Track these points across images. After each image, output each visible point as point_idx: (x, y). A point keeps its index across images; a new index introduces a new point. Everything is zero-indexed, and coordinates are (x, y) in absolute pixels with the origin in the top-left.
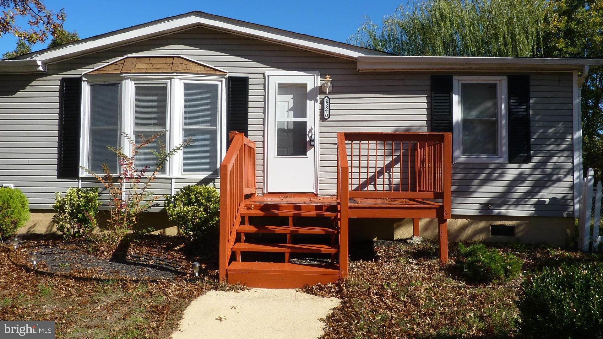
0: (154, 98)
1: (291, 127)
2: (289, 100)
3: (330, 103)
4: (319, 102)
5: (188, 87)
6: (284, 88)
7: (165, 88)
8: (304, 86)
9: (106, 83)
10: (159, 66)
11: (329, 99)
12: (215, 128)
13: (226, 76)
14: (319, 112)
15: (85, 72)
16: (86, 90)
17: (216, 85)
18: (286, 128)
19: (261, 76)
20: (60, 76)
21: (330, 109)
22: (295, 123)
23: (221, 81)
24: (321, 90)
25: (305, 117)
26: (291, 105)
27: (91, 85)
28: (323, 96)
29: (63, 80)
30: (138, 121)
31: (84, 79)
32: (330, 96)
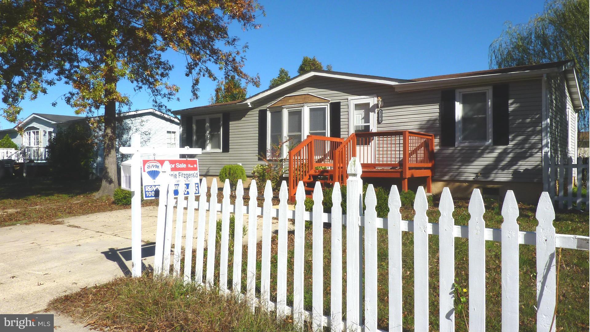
0: (297, 117)
1: (363, 129)
2: (362, 112)
3: (382, 113)
4: (376, 113)
5: (312, 110)
6: (358, 107)
7: (301, 111)
8: (368, 104)
9: (277, 111)
10: (299, 100)
11: (382, 110)
12: (325, 131)
13: (330, 103)
14: (376, 118)
15: (268, 106)
16: (269, 115)
17: (325, 108)
18: (361, 129)
19: (347, 100)
20: (258, 109)
21: (382, 117)
22: (365, 126)
23: (328, 105)
24: (376, 106)
25: (369, 123)
26: (363, 116)
27: (271, 113)
28: (379, 109)
29: (260, 111)
30: (290, 131)
31: (268, 110)
32: (382, 109)
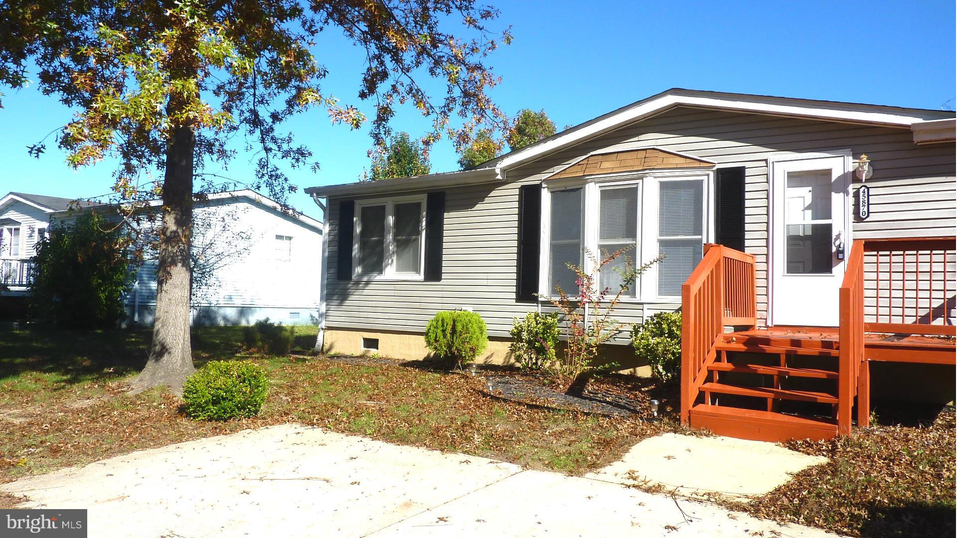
0: (622, 202)
1: (809, 232)
2: (805, 194)
3: (869, 196)
4: (851, 194)
5: (664, 186)
6: (796, 179)
7: (635, 190)
8: (828, 173)
9: (568, 188)
10: (630, 163)
11: (868, 188)
12: (699, 237)
13: (715, 169)
14: (851, 209)
15: (544, 176)
16: (546, 197)
17: (702, 181)
18: (801, 234)
19: (764, 164)
20: (519, 184)
21: (869, 204)
22: (815, 227)
23: (708, 175)
24: (855, 177)
25: (830, 218)
26: (809, 200)
27: (551, 192)
28: (858, 186)
29: (523, 189)
30: (605, 233)
31: (544, 185)
32: (869, 185)
